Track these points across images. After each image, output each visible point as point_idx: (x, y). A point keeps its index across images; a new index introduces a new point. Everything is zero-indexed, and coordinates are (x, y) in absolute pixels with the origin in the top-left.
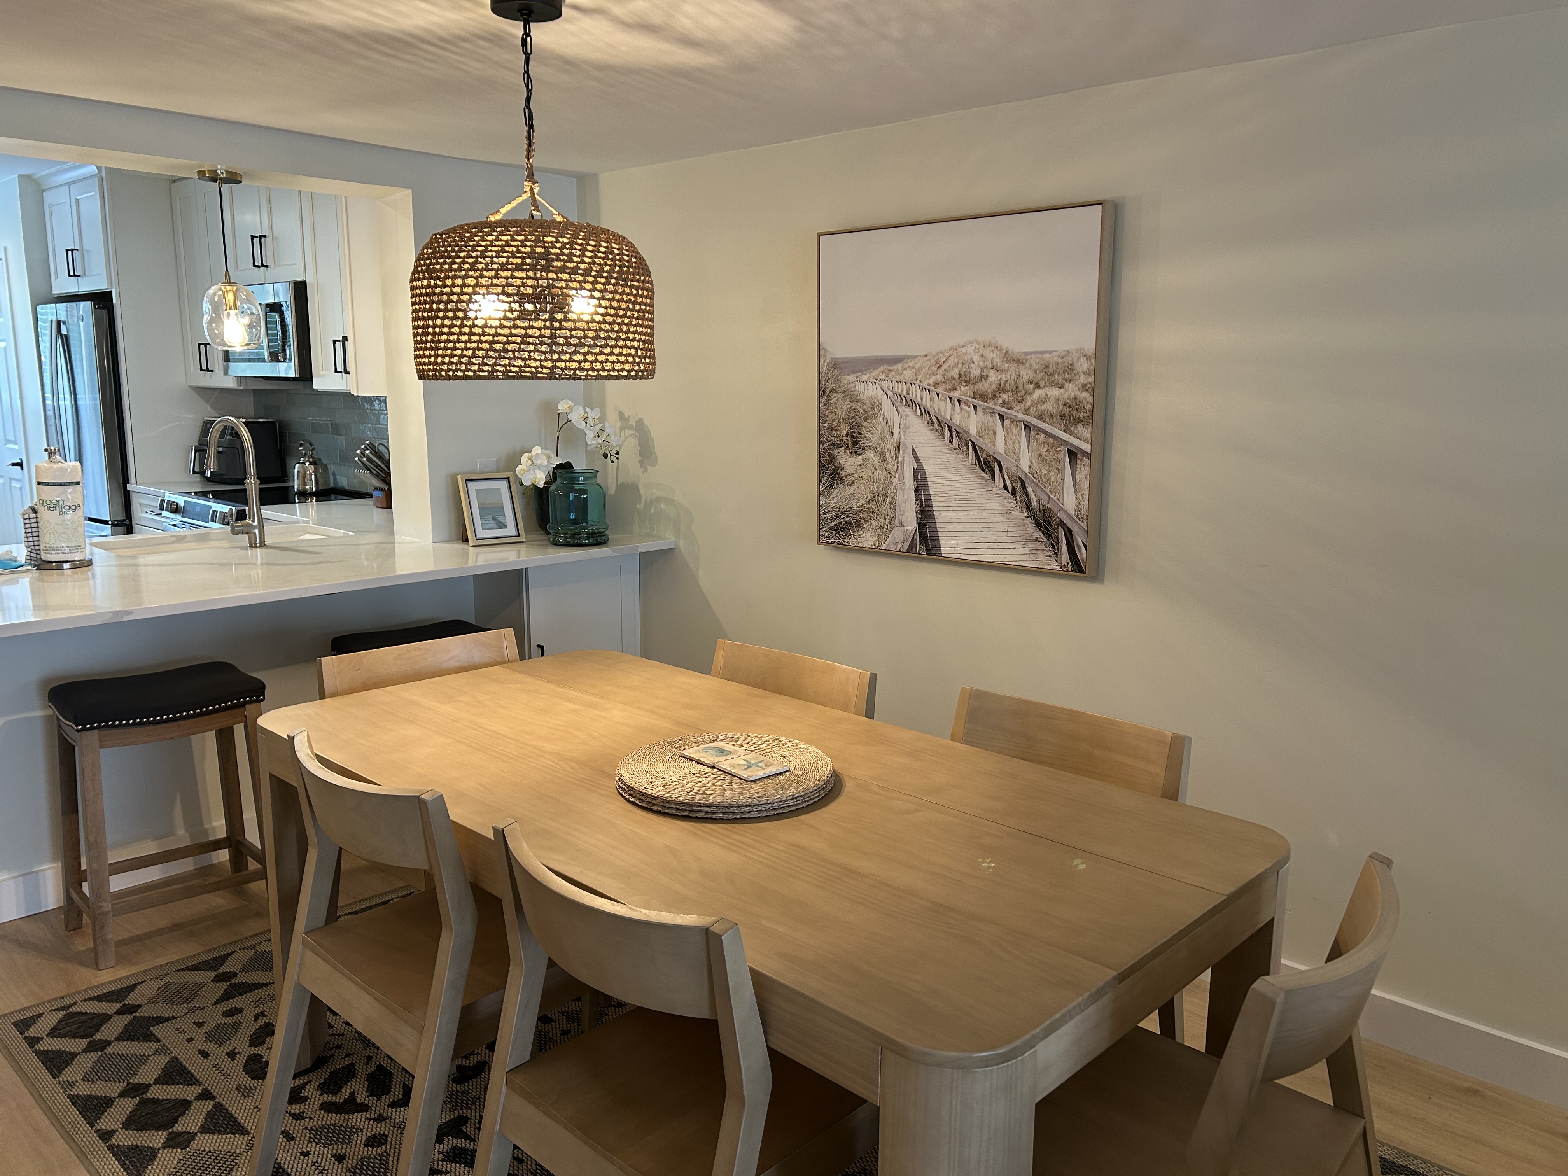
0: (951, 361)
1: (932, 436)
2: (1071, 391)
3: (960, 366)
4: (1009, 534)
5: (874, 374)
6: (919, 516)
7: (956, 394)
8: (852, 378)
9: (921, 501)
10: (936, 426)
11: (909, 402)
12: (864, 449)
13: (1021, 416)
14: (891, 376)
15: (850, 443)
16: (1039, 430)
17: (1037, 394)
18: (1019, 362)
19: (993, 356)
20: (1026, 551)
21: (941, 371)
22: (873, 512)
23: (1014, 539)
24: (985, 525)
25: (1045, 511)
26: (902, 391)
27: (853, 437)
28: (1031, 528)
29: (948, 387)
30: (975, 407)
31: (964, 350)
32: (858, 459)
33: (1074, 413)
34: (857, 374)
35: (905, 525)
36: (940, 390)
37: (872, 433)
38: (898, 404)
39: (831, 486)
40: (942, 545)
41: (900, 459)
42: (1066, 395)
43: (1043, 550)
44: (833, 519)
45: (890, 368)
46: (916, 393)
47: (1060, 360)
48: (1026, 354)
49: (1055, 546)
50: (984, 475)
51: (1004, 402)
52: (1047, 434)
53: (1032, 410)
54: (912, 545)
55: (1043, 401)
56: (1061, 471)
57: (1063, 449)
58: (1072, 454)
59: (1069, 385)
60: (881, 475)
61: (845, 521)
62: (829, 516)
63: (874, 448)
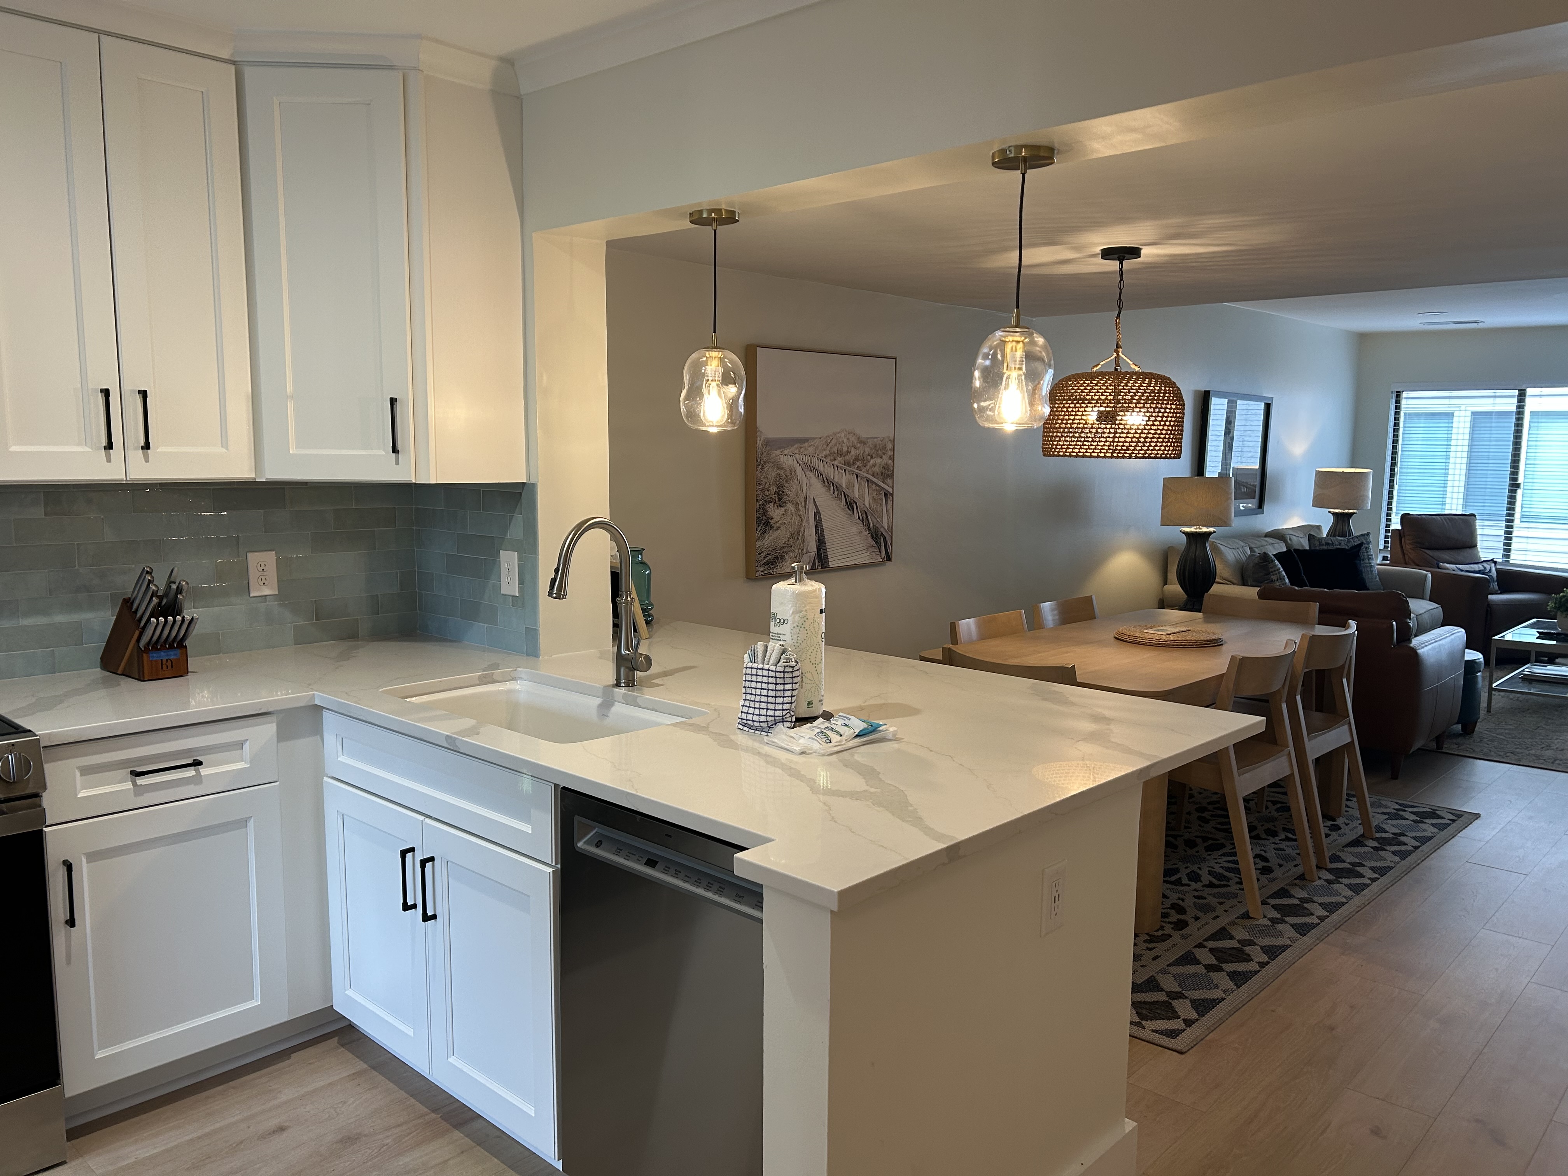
0: (834, 442)
1: (824, 490)
2: (885, 460)
3: (838, 445)
4: (861, 545)
5: (791, 449)
6: (818, 544)
7: (836, 463)
8: (778, 452)
9: (818, 534)
10: (826, 483)
11: (812, 469)
12: (785, 503)
13: (865, 475)
14: (801, 451)
15: (777, 499)
16: (873, 482)
17: (872, 461)
18: (864, 443)
19: (853, 439)
20: (868, 554)
21: (828, 448)
22: (791, 546)
23: (863, 548)
24: (850, 543)
25: (876, 528)
26: (808, 461)
27: (778, 494)
28: (870, 540)
29: (832, 458)
30: (845, 470)
31: (838, 435)
32: (783, 509)
33: (886, 472)
34: (781, 450)
35: (810, 551)
36: (828, 460)
37: (790, 491)
38: (805, 470)
39: (764, 532)
40: (830, 560)
41: (807, 507)
42: (883, 463)
43: (875, 552)
44: (765, 557)
45: (801, 446)
46: (815, 462)
47: (881, 442)
48: (867, 438)
49: (880, 548)
50: (849, 512)
51: (858, 467)
52: (877, 485)
53: (870, 472)
54: (814, 563)
55: (874, 466)
56: (881, 505)
57: (882, 492)
58: (886, 495)
59: (884, 457)
60: (796, 519)
61: (773, 556)
62: (763, 555)
63: (792, 502)
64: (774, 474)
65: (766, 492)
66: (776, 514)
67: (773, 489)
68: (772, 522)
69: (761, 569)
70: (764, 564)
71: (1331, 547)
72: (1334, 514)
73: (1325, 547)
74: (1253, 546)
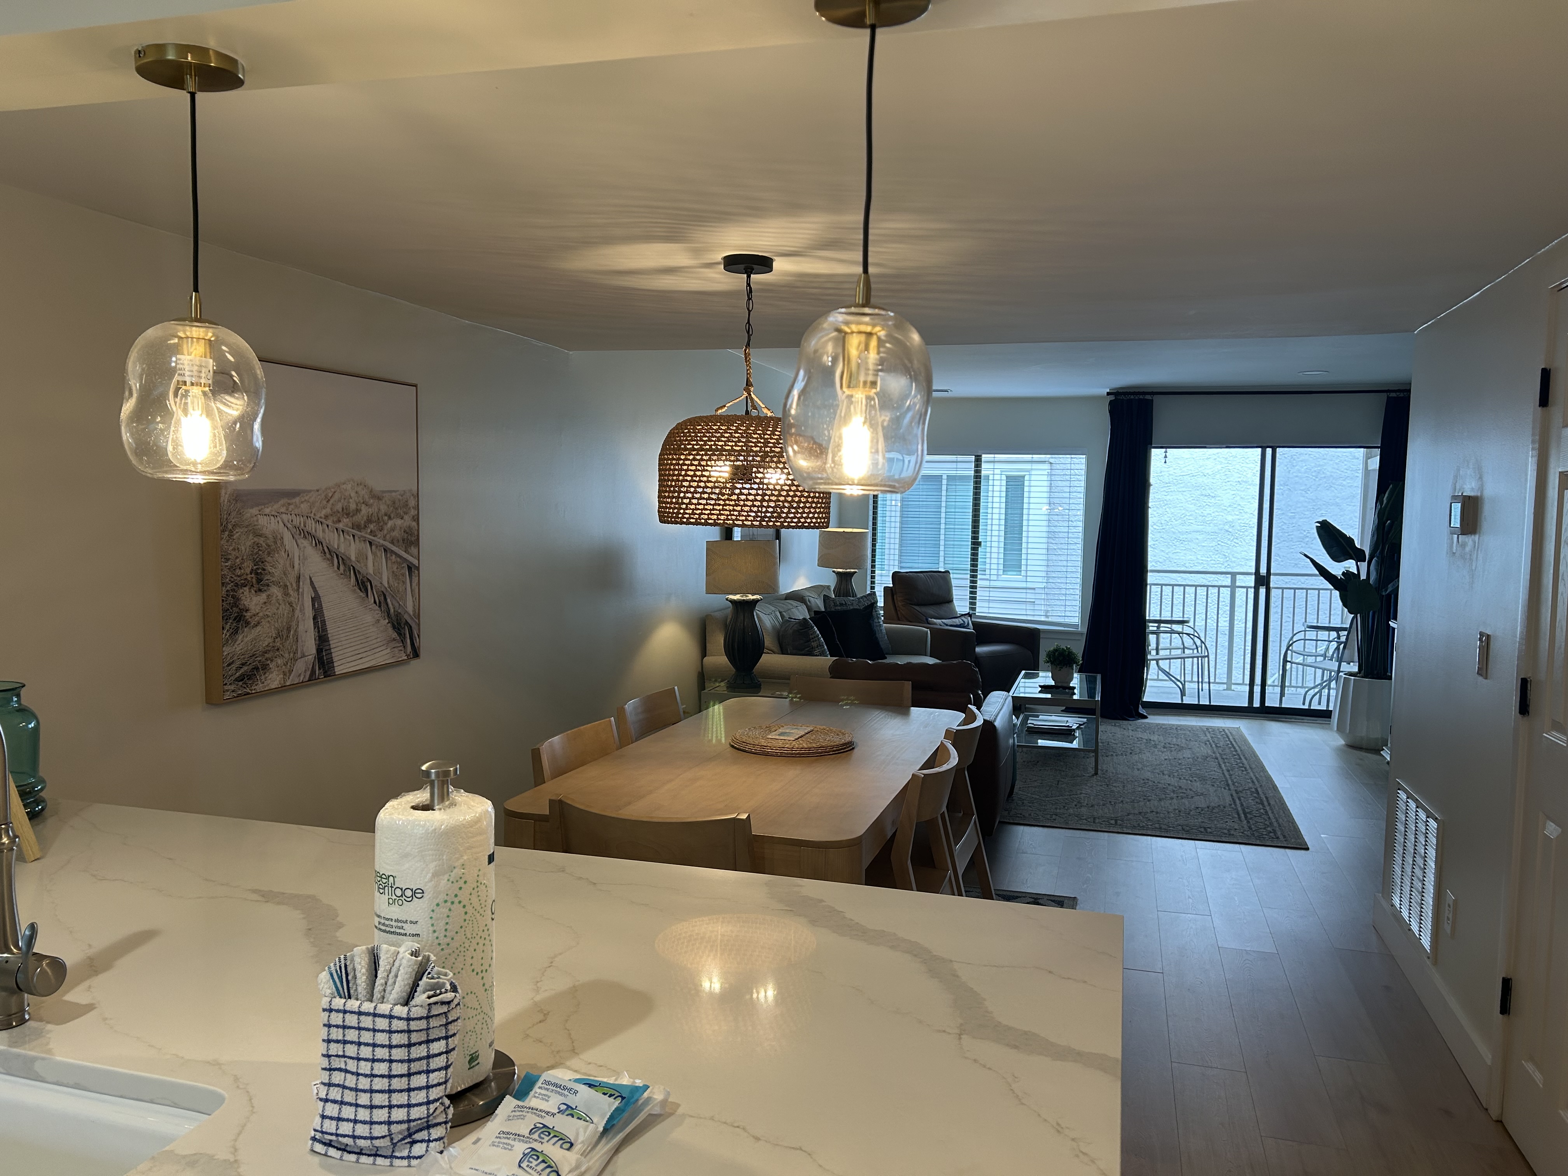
0: (337, 496)
1: (325, 564)
3: (342, 501)
4: (379, 640)
5: (275, 507)
6: (317, 642)
7: (341, 526)
8: (255, 511)
9: (318, 628)
10: (328, 555)
11: (306, 535)
12: (268, 585)
13: (382, 542)
14: (290, 509)
15: (254, 580)
16: (392, 552)
17: (390, 524)
18: (379, 499)
19: (363, 492)
20: (388, 651)
21: (329, 505)
22: (278, 649)
23: (381, 644)
24: (362, 637)
25: (398, 615)
26: (300, 523)
27: (257, 574)
28: (390, 630)
29: (335, 519)
30: (354, 536)
31: (344, 486)
32: (264, 596)
33: (409, 537)
34: (260, 507)
35: (306, 654)
36: (330, 522)
37: (275, 568)
38: (297, 537)
39: (235, 632)
40: (335, 664)
41: (301, 590)
42: (405, 525)
43: (397, 647)
44: (237, 669)
45: (289, 501)
46: (311, 526)
47: (401, 498)
48: (383, 492)
49: (403, 642)
50: (361, 594)
51: (371, 531)
52: (396, 554)
53: (388, 537)
54: (313, 672)
55: (393, 529)
56: (404, 583)
57: (405, 565)
58: (410, 568)
59: (406, 517)
60: (284, 609)
61: (251, 667)
62: (234, 666)
63: (277, 584)
64: (249, 543)
65: (238, 570)
66: (253, 603)
67: (248, 566)
68: (248, 615)
69: (232, 687)
70: (236, 680)
71: (844, 608)
72: (838, 574)
73: (839, 608)
74: (781, 610)
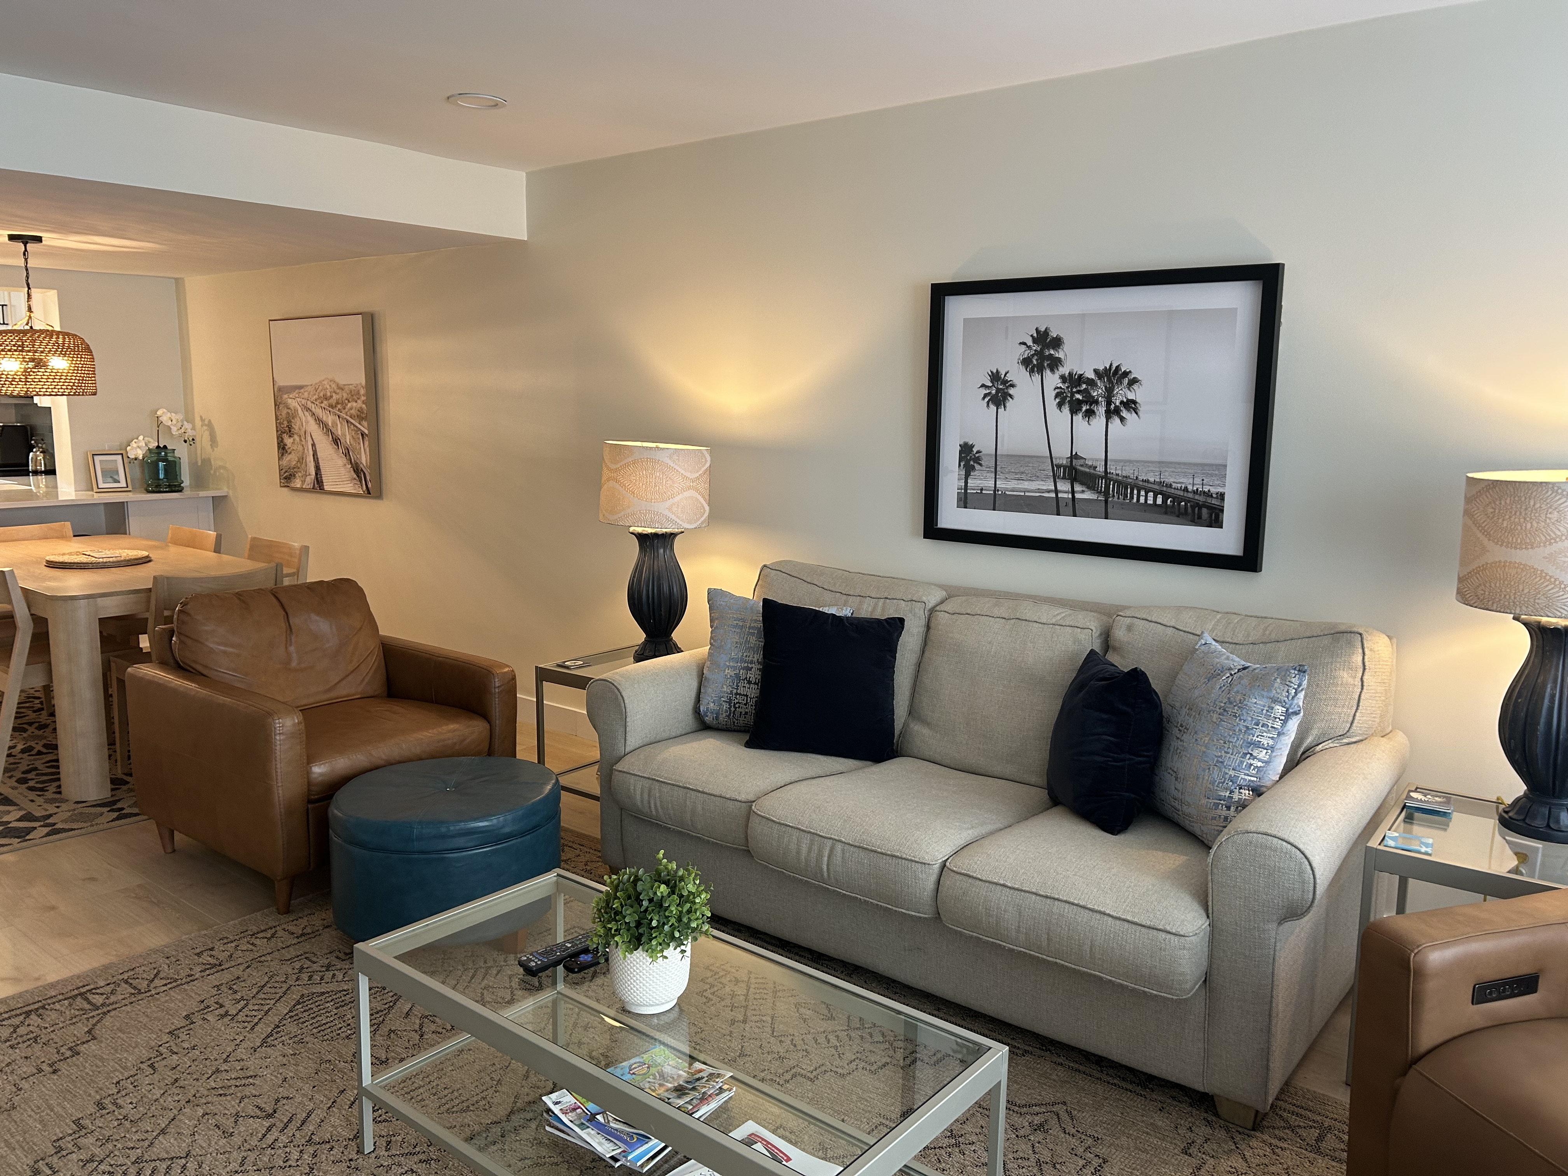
0: (320, 388)
1: (316, 426)
2: (360, 404)
3: (323, 391)
4: (346, 477)
5: (294, 394)
6: (315, 469)
7: (323, 405)
8: (286, 396)
9: (315, 461)
10: (318, 421)
11: (308, 410)
12: (293, 434)
13: (345, 416)
14: (300, 395)
15: (288, 431)
16: (352, 423)
17: (349, 405)
18: (342, 389)
19: (333, 386)
20: (352, 485)
21: (317, 393)
22: (299, 468)
23: (347, 479)
24: (338, 473)
25: (357, 463)
26: (305, 403)
27: (290, 428)
28: (352, 473)
29: (320, 401)
30: (330, 412)
31: (324, 382)
32: (292, 439)
33: (361, 415)
34: (288, 394)
36: (318, 403)
37: (296, 426)
38: (304, 410)
39: (283, 455)
40: (324, 484)
41: (307, 439)
42: (358, 406)
43: (357, 484)
44: (285, 473)
45: (299, 391)
46: (309, 405)
47: (355, 389)
48: (345, 385)
49: (361, 481)
50: (336, 447)
52: (355, 426)
53: (348, 413)
54: (314, 485)
55: (351, 409)
56: (359, 444)
57: (359, 432)
58: (362, 435)
59: (359, 401)
60: (300, 448)
61: (288, 473)
62: (283, 471)
63: (297, 434)
64: (285, 412)
65: (282, 425)
66: (288, 442)
67: (285, 423)
68: (287, 447)
69: (283, 481)
70: (284, 478)
